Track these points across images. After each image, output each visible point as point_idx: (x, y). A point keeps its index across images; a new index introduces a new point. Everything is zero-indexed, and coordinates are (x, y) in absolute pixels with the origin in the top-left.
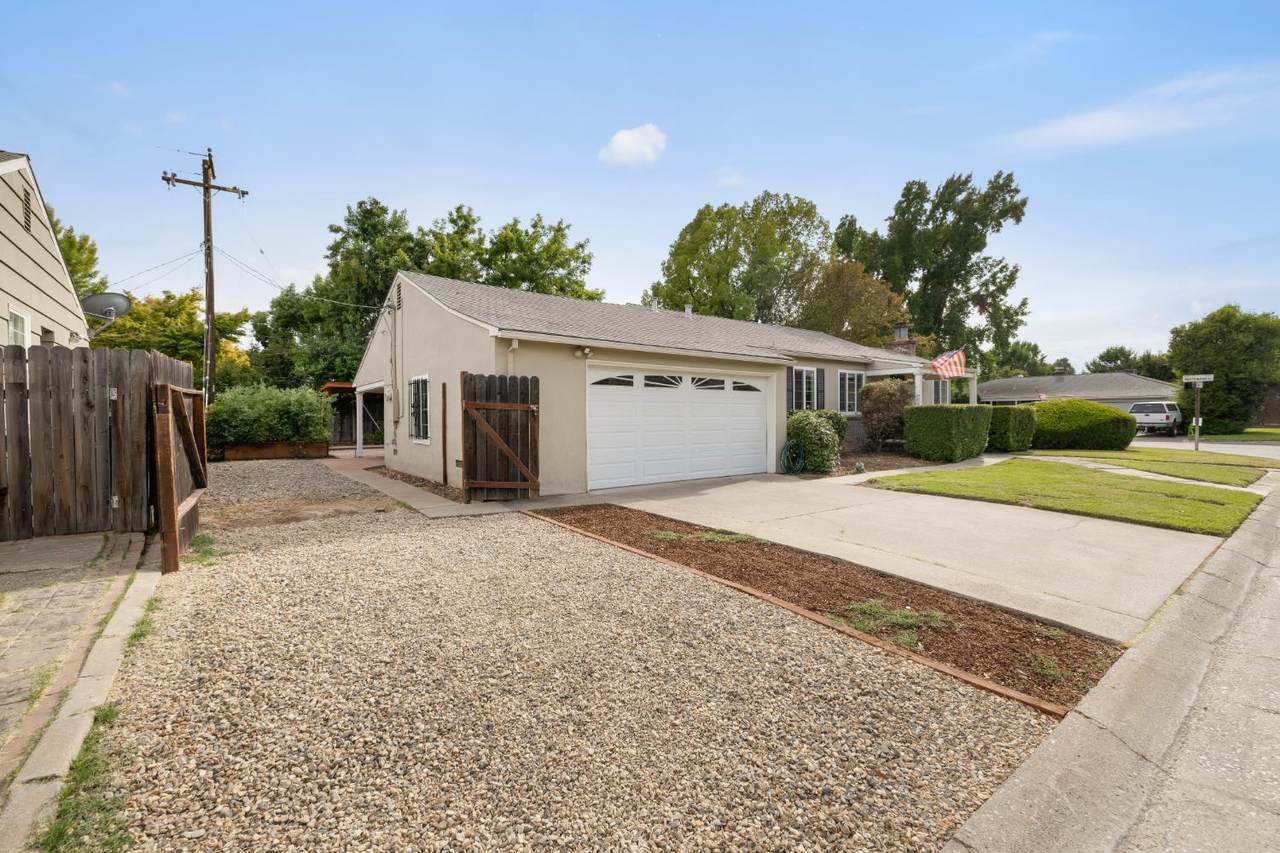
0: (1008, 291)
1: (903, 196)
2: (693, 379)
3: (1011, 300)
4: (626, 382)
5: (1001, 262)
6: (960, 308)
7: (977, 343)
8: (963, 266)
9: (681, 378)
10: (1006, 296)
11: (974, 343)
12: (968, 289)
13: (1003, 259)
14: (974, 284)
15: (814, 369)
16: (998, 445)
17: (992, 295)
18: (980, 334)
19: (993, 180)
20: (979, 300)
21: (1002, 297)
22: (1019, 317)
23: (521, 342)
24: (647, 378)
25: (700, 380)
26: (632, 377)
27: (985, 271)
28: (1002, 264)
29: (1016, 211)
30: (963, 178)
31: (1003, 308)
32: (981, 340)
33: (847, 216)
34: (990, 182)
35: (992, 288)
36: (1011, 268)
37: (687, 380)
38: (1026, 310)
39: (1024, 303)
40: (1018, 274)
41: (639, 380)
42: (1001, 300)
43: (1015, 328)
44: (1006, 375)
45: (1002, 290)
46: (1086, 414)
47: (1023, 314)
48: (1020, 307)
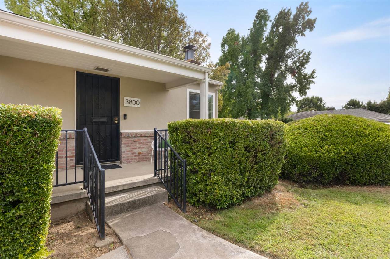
0: (306, 66)
1: (256, 17)
3: (307, 70)
5: (303, 51)
6: (283, 76)
7: (291, 92)
8: (283, 54)
10: (305, 68)
11: (289, 92)
12: (286, 65)
13: (304, 49)
14: (290, 63)
17: (297, 68)
18: (292, 88)
19: (298, 7)
20: (292, 71)
21: (303, 68)
22: (311, 79)
27: (295, 56)
28: (303, 53)
29: (310, 25)
30: (286, 11)
31: (303, 74)
32: (292, 91)
33: (231, 29)
34: (297, 8)
35: (298, 64)
36: (307, 53)
38: (315, 76)
39: (314, 72)
40: (311, 56)
42: (303, 70)
43: (309, 85)
44: (307, 110)
45: (302, 65)
47: (313, 78)
48: (312, 74)
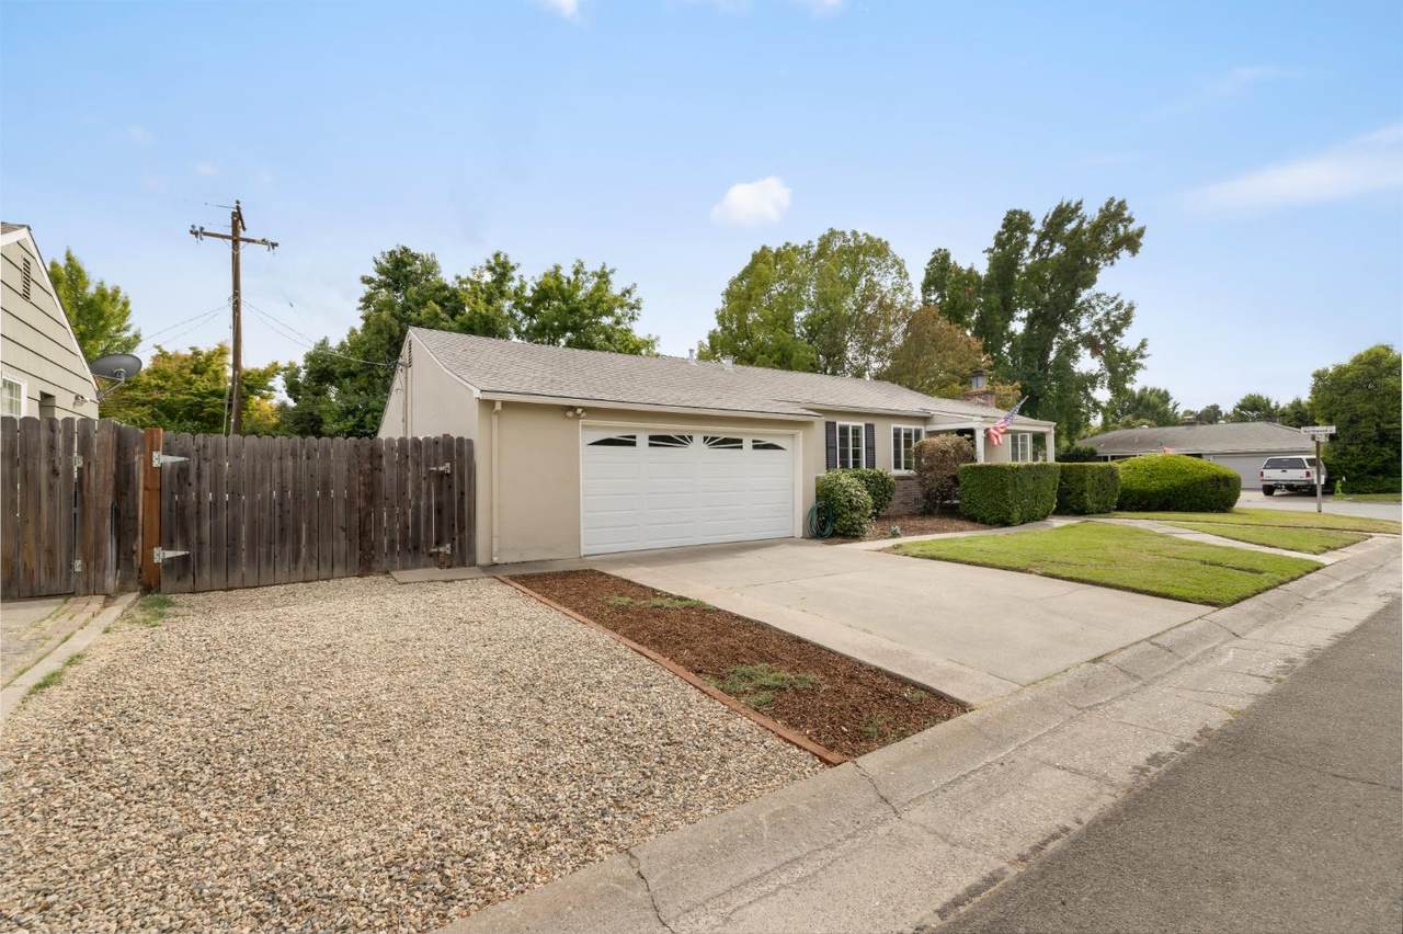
0: (1124, 331)
1: (1004, 226)
2: (705, 438)
3: (1127, 341)
4: (629, 442)
5: (1115, 298)
6: (1069, 351)
7: (1090, 390)
8: (1071, 302)
9: (691, 437)
10: (1122, 336)
11: (1085, 389)
12: (1078, 329)
13: (1118, 295)
14: (1085, 324)
15: (863, 425)
16: (1075, 507)
17: (1104, 336)
18: (1092, 380)
19: (1104, 207)
20: (1091, 342)
21: (1116, 338)
22: (1137, 361)
23: (505, 404)
24: (651, 438)
25: (713, 439)
26: (634, 437)
27: (1098, 309)
28: (1116, 302)
29: (1132, 243)
30: (1073, 206)
31: (1118, 350)
32: (1094, 388)
33: (940, 250)
34: (1101, 210)
35: (1106, 328)
36: (1126, 306)
37: (698, 439)
38: (1145, 352)
39: (1143, 345)
40: (1135, 312)
41: (642, 440)
42: (1116, 341)
43: (1133, 372)
44: (1128, 425)
45: (1116, 330)
46: (1182, 472)
47: (1142, 356)
48: (1138, 349)
